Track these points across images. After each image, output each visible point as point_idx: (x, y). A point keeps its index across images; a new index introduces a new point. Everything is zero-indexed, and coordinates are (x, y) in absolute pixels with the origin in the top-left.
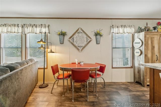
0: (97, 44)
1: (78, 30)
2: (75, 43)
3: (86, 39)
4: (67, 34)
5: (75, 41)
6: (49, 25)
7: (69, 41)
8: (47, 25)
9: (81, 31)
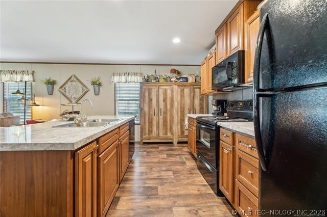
0: (95, 95)
1: (71, 78)
2: (67, 94)
3: (81, 89)
4: (56, 82)
5: (67, 91)
6: (33, 72)
7: (60, 91)
8: (30, 71)
9: (75, 79)
